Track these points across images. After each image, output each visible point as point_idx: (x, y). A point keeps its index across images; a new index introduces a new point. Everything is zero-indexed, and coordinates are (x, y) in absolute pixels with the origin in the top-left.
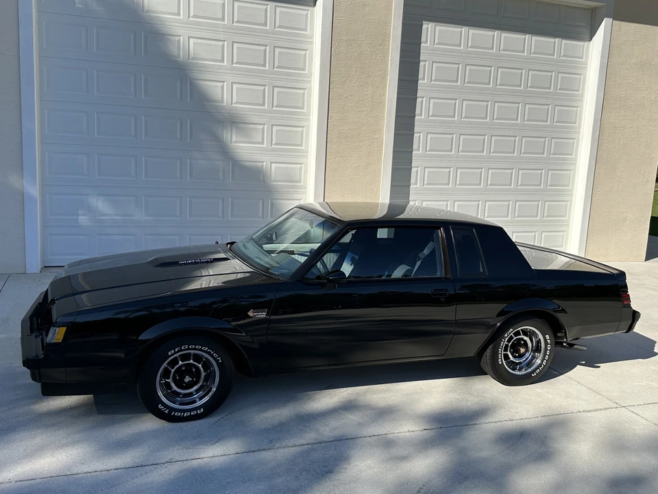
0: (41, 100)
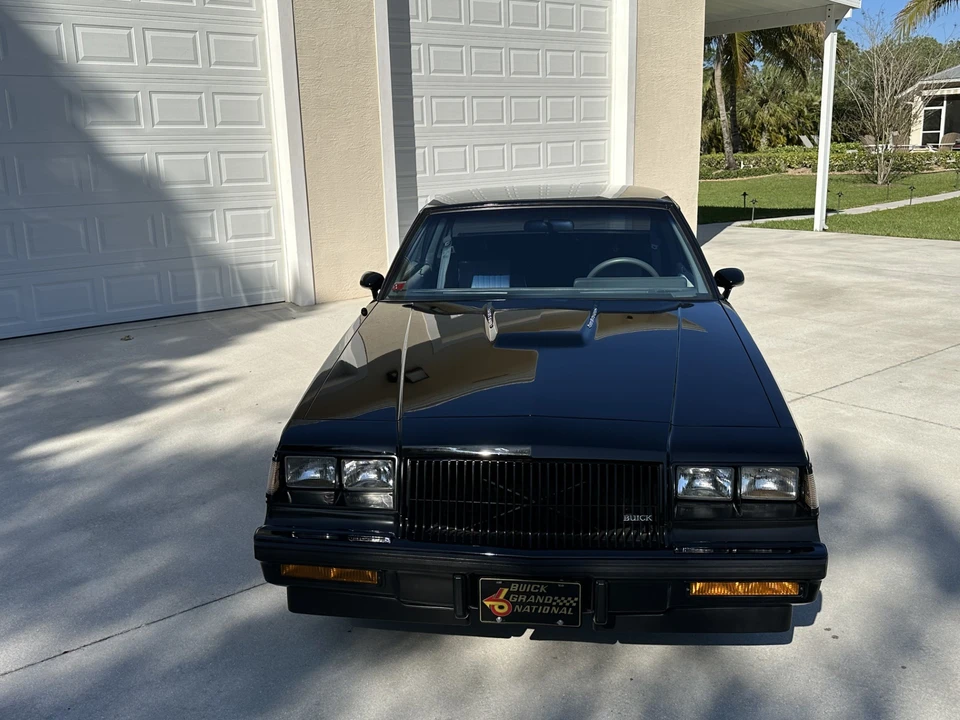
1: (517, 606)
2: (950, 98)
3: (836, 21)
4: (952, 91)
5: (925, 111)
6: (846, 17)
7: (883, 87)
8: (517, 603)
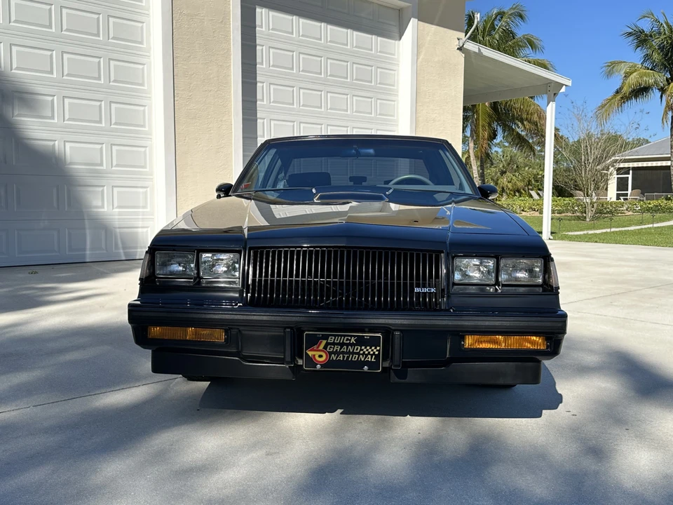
1: (333, 355)
2: (634, 169)
3: (555, 94)
4: (636, 165)
5: (618, 178)
6: (561, 91)
7: (587, 153)
8: (333, 353)
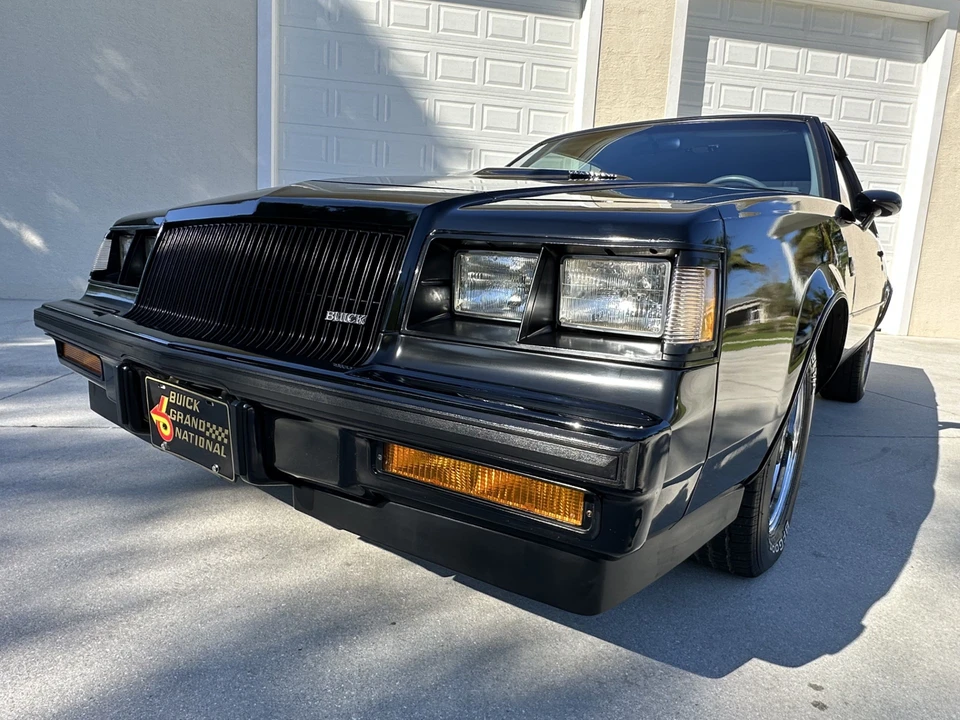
0: (280, 122)
1: (177, 428)
8: (176, 424)
